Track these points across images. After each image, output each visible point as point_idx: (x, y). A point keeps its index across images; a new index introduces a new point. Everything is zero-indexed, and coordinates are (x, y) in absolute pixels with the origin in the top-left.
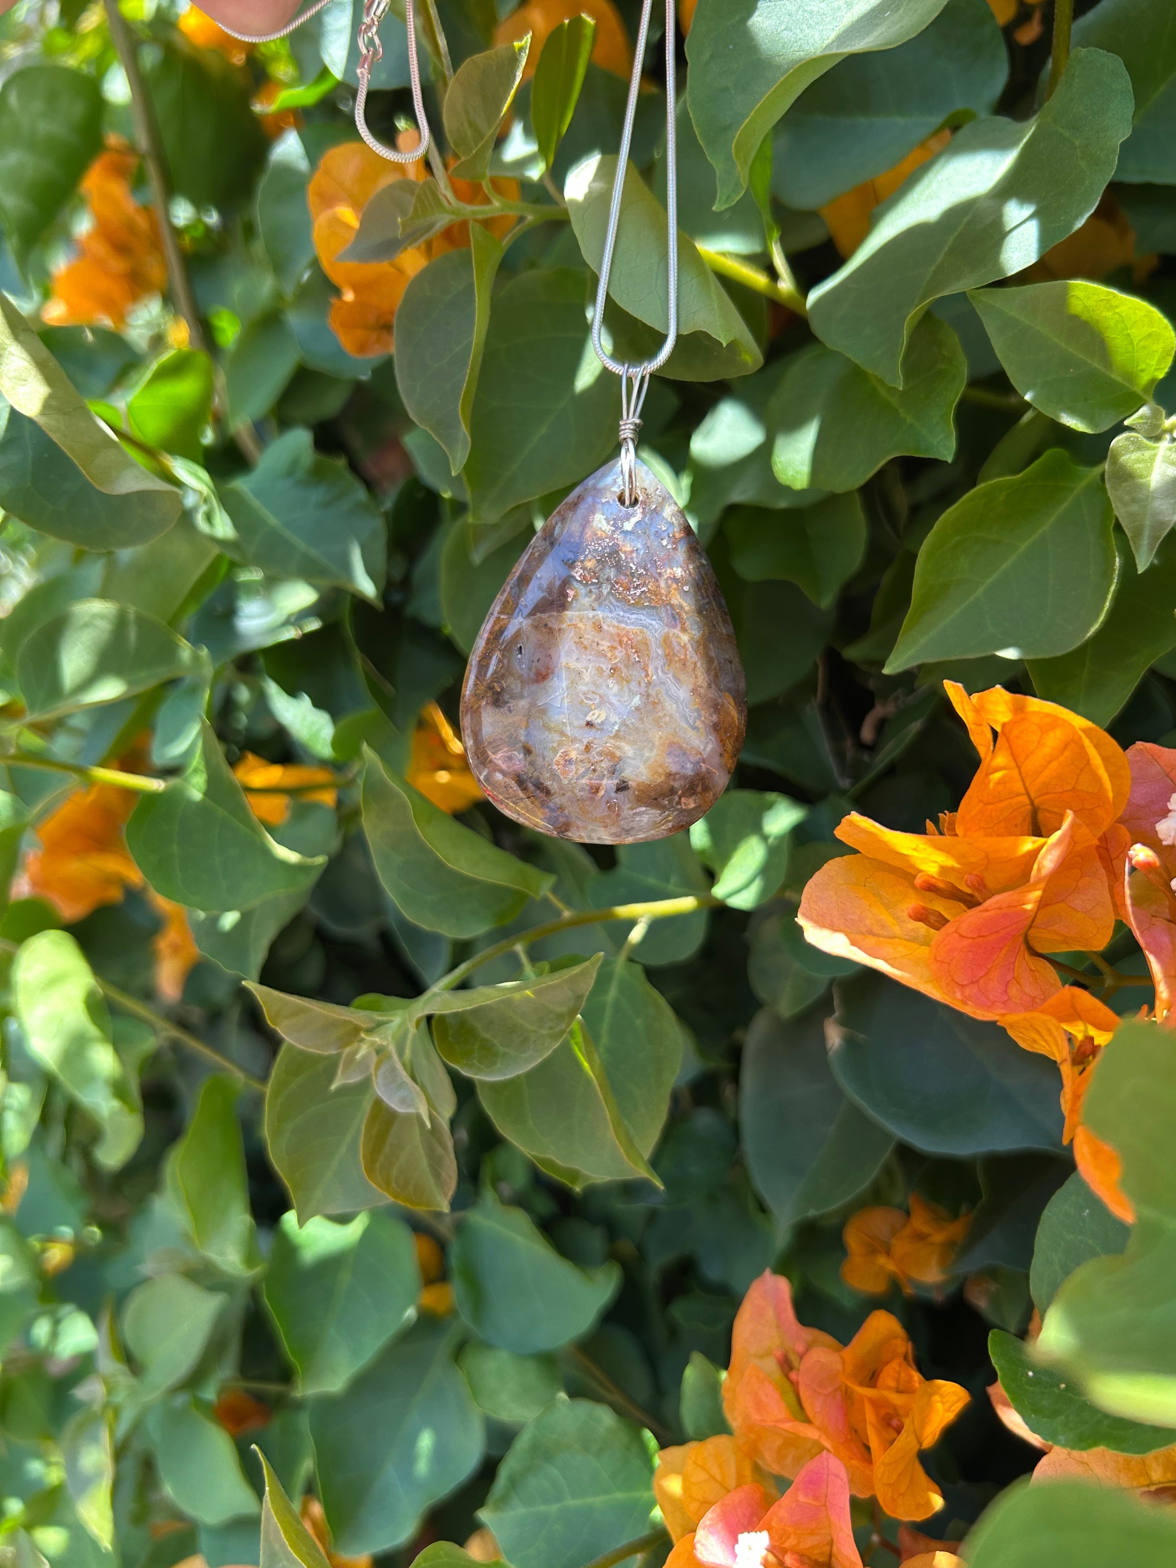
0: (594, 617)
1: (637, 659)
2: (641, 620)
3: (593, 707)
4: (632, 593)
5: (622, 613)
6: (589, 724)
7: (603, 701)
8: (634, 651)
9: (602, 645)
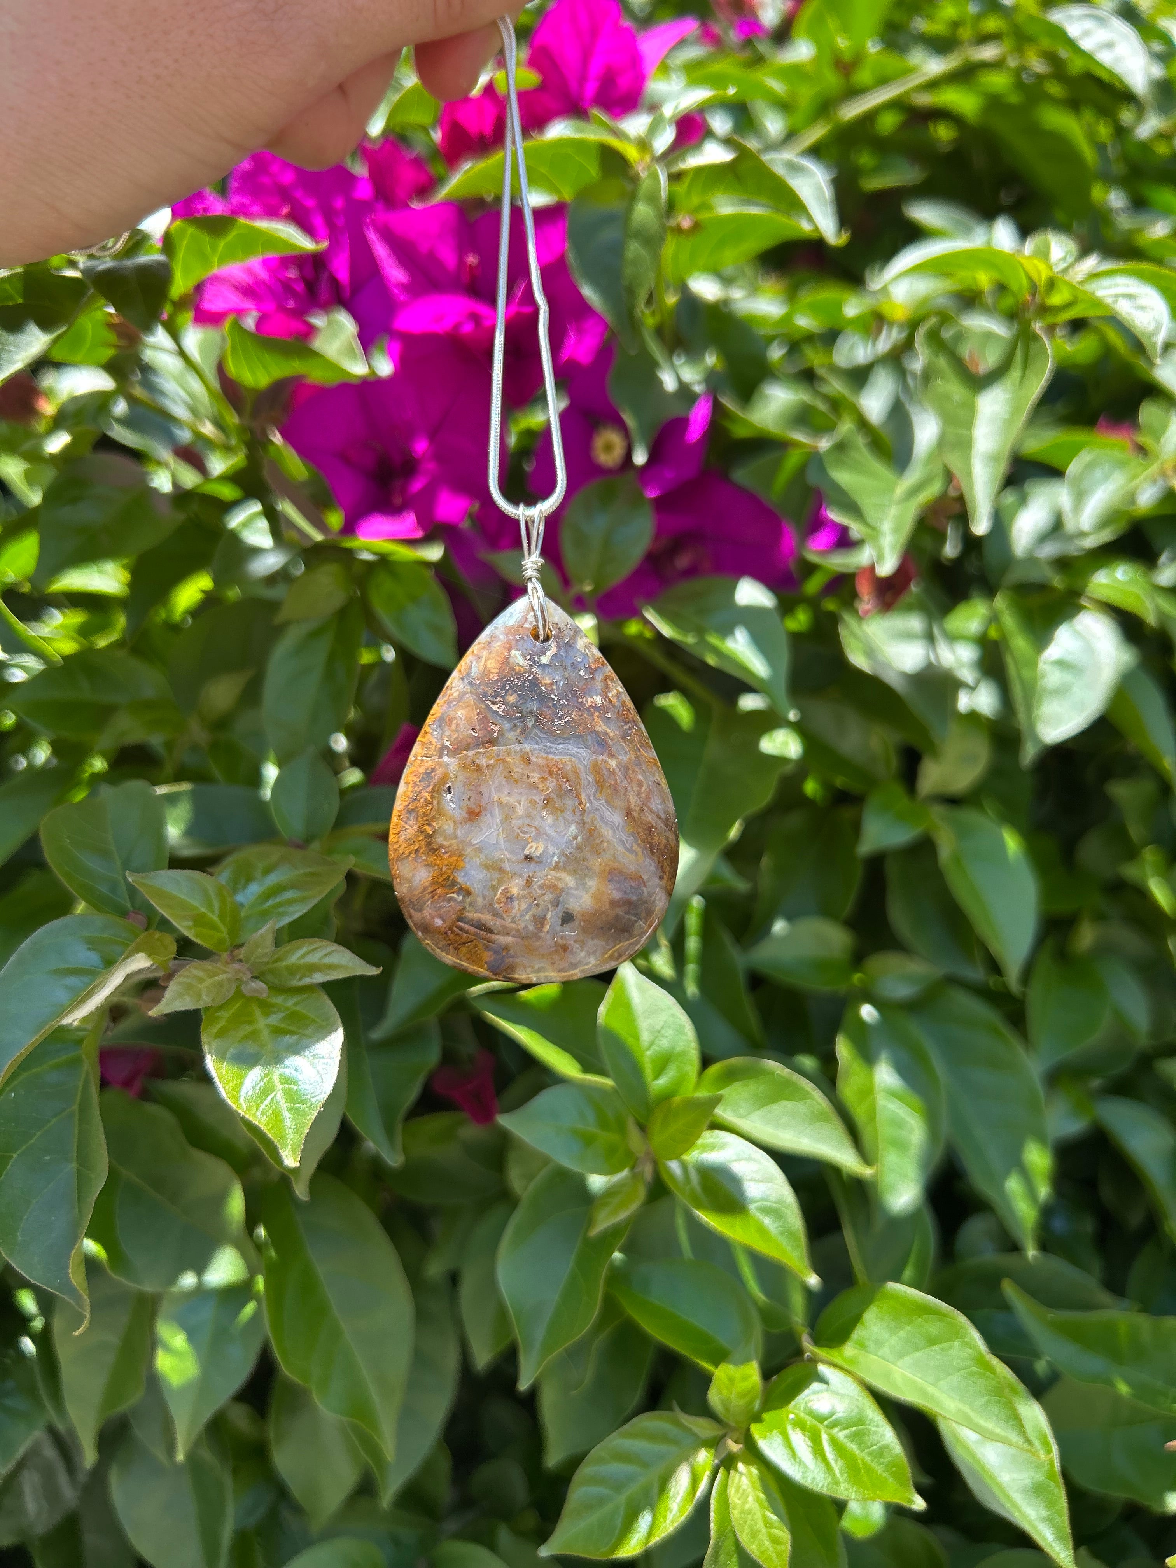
0: (521, 750)
1: (569, 788)
2: (568, 749)
3: (530, 840)
4: (556, 723)
5: (549, 744)
6: (528, 858)
7: (540, 834)
8: (564, 780)
9: (532, 777)
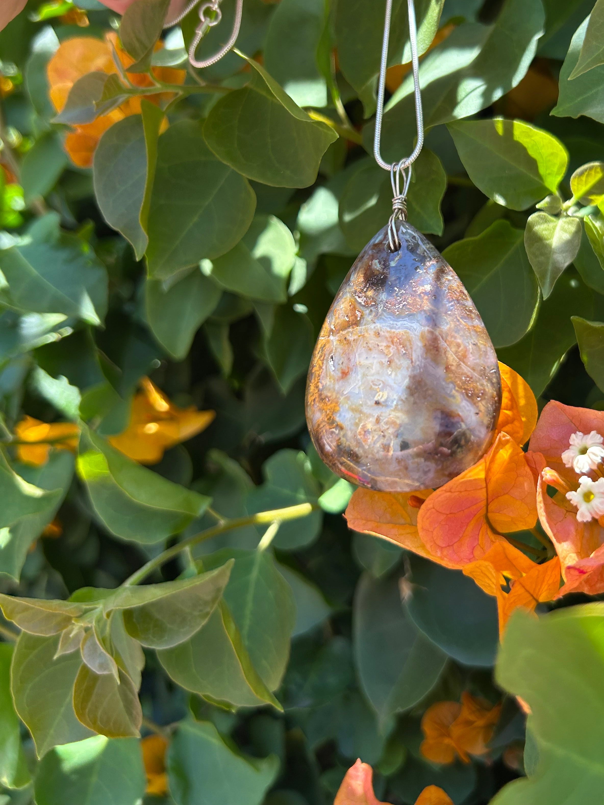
0: (375, 327)
1: (404, 352)
2: (405, 324)
3: (378, 390)
4: (397, 307)
5: (392, 322)
6: (377, 403)
7: (385, 385)
8: (401, 346)
9: (382, 346)
